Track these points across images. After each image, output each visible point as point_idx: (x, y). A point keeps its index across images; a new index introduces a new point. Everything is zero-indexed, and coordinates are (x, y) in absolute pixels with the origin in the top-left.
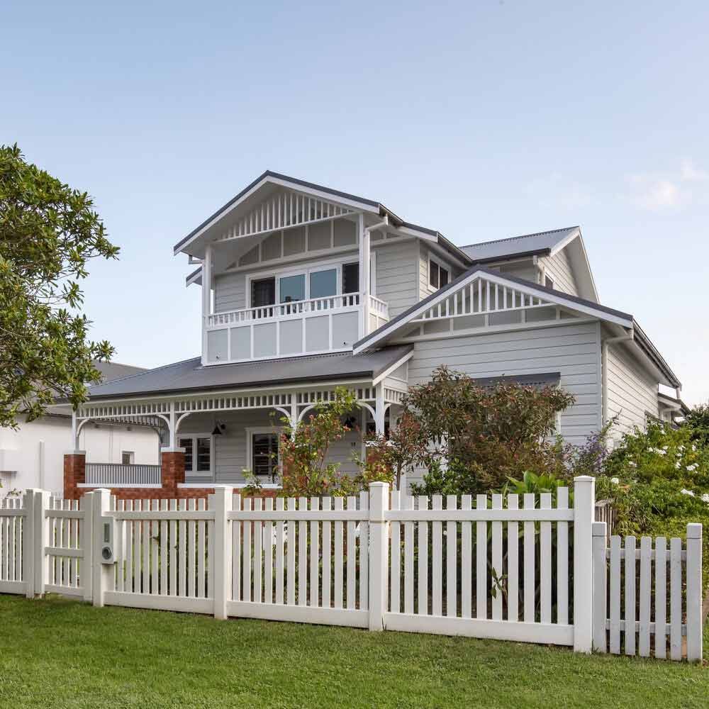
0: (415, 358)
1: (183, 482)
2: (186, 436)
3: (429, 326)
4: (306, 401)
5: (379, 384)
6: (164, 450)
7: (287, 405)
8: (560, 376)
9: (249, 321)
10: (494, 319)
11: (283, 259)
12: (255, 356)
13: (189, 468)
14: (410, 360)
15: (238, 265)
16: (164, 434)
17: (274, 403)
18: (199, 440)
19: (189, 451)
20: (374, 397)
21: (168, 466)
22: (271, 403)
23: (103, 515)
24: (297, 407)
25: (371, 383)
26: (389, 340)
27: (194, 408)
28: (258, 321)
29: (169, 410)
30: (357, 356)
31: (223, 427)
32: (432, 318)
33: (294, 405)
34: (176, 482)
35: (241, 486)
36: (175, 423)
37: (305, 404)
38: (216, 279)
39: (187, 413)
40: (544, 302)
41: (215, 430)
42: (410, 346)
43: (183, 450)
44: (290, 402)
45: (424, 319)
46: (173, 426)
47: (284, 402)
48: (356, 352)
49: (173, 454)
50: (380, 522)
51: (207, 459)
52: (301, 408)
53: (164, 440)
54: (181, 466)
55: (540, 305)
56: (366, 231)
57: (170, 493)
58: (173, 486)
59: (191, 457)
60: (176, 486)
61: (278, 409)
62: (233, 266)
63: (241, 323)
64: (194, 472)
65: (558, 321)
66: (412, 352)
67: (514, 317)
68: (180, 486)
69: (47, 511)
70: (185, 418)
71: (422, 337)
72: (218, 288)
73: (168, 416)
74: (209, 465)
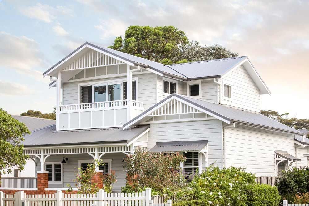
0: (150, 131)
1: (47, 187)
2: (49, 163)
3: (156, 118)
4: (102, 151)
5: (132, 144)
6: (38, 172)
7: (93, 152)
8: (207, 142)
9: (79, 110)
10: (182, 116)
11: (96, 77)
12: (81, 127)
13: (50, 179)
14: (149, 132)
15: (74, 78)
16: (37, 162)
17: (88, 152)
18: (55, 165)
19: (50, 171)
20: (130, 150)
21: (40, 180)
22: (87, 152)
23: (22, 200)
24: (98, 153)
25: (127, 145)
26: (140, 123)
27: (52, 153)
28: (82, 110)
29: (41, 153)
30: (125, 130)
31: (67, 159)
32: (156, 115)
33: (97, 153)
34: (44, 187)
35: (65, 189)
36: (44, 159)
37: (101, 152)
38: (64, 85)
39: (49, 155)
40: (199, 111)
41: (63, 161)
42: (149, 126)
43: (47, 172)
44: (95, 151)
45: (153, 115)
46: (43, 161)
47: (92, 151)
48: (124, 128)
49: (43, 174)
50: (101, 201)
51: (60, 175)
52: (100, 154)
53: (38, 165)
54: (46, 180)
55: (197, 112)
56: (130, 72)
57: (41, 192)
58: (43, 189)
59: (51, 174)
60: (44, 189)
61: (90, 154)
62: (72, 79)
63: (74, 111)
64: (53, 182)
65: (206, 118)
66: (150, 128)
67: (190, 116)
68: (46, 189)
69: (3, 198)
70: (48, 157)
71: (153, 122)
72: (65, 89)
73: (40, 156)
74: (60, 178)
